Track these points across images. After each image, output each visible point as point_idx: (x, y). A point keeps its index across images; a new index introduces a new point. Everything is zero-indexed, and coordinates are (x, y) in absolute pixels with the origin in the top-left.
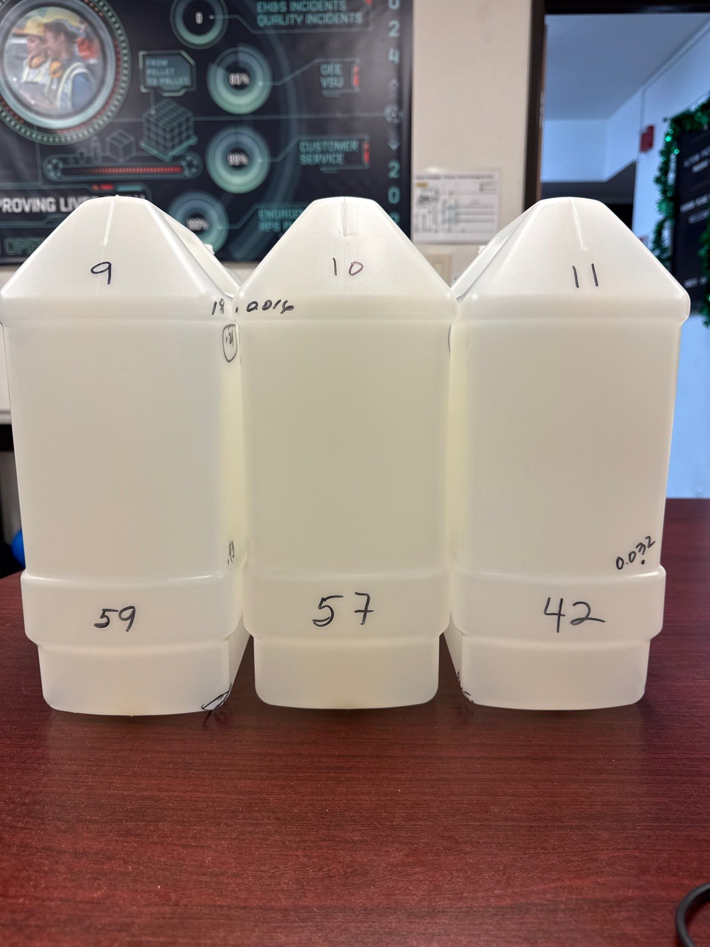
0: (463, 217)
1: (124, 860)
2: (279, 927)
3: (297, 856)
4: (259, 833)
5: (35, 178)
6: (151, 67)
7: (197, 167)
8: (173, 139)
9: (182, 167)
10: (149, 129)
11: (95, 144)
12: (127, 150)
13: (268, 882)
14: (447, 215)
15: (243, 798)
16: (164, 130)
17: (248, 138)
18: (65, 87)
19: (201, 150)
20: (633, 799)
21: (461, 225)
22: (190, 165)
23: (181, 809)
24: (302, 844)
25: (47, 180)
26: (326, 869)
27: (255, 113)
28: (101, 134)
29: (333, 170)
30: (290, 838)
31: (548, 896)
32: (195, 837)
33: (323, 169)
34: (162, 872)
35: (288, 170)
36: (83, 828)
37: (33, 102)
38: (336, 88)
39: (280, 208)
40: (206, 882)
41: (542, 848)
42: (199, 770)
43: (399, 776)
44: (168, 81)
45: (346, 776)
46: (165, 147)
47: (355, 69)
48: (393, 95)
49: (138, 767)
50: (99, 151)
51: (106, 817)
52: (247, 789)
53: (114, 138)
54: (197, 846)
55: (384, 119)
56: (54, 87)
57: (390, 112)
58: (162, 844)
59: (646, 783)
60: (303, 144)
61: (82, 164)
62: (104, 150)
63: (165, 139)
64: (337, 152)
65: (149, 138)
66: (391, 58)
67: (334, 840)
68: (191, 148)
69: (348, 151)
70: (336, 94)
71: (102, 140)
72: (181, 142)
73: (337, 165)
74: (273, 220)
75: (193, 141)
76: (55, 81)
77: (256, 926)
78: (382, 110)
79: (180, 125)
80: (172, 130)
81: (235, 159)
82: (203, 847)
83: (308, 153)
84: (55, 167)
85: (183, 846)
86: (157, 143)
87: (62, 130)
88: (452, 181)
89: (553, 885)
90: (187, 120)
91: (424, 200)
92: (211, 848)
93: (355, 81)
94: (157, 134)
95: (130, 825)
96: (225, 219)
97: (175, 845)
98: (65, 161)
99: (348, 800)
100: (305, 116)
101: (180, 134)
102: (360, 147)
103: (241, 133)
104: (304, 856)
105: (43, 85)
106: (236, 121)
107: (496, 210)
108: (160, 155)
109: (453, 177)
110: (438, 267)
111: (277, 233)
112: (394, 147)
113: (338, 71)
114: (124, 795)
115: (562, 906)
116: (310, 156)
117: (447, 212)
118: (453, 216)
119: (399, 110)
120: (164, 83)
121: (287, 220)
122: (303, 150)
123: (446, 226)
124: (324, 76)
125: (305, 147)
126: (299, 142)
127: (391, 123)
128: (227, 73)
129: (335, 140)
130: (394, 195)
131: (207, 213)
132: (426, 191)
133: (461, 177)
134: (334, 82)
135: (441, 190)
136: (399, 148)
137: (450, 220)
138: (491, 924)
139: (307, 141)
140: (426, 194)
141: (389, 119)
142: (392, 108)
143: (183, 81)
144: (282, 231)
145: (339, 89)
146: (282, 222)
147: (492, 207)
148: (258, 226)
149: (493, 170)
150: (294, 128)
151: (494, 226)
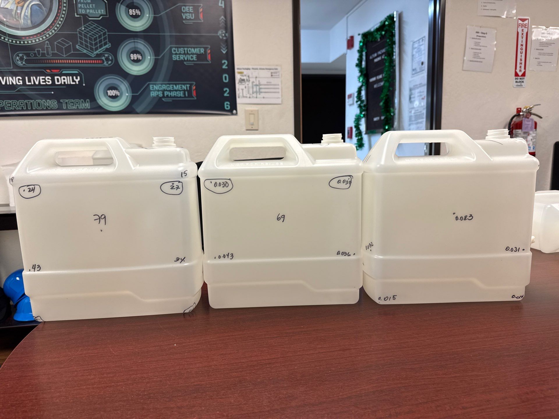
0: (262, 90)
4: (248, 390)
6: (80, 3)
7: (112, 60)
9: (103, 60)
10: (81, 38)
11: (47, 45)
12: (68, 50)
14: (255, 90)
16: (90, 39)
17: (141, 45)
18: (26, 12)
19: (114, 51)
21: (262, 95)
22: (107, 59)
23: (213, 387)
25: (16, 66)
27: (144, 31)
28: (51, 40)
29: (191, 63)
33: (185, 63)
35: (166, 63)
38: (190, 19)
39: (162, 84)
44: (91, 11)
46: (92, 49)
47: (201, 10)
48: (222, 24)
50: (50, 49)
53: (59, 43)
55: (218, 36)
56: (19, 12)
57: (221, 33)
60: (173, 49)
61: (39, 57)
62: (53, 49)
63: (91, 44)
64: (193, 54)
65: (81, 43)
66: (220, 5)
67: (277, 388)
68: (107, 50)
69: (199, 53)
70: (191, 22)
71: (52, 44)
72: (101, 46)
73: (193, 61)
74: (158, 91)
75: (108, 46)
78: (217, 33)
79: (100, 36)
80: (95, 39)
81: (134, 57)
83: (176, 54)
84: (21, 59)
86: (87, 46)
87: (25, 37)
90: (104, 34)
91: (242, 81)
92: (231, 397)
93: (201, 16)
94: (86, 41)
96: (129, 90)
98: (28, 55)
99: (277, 374)
100: (174, 34)
101: (100, 41)
102: (205, 51)
103: (137, 42)
105: (12, 10)
106: (134, 35)
107: (280, 87)
108: (89, 54)
109: (257, 69)
110: (252, 116)
111: (161, 98)
112: (224, 52)
113: (191, 10)
114: (186, 386)
115: (363, 395)
116: (177, 56)
117: (255, 87)
118: (258, 90)
119: (226, 32)
120: (89, 12)
121: (167, 90)
122: (173, 52)
123: (255, 95)
124: (184, 13)
125: (175, 51)
126: (171, 48)
127: (222, 39)
128: (127, 9)
129: (191, 48)
130: (225, 78)
131: (119, 86)
132: (243, 76)
133: (260, 69)
134: (189, 16)
135: (250, 76)
136: (227, 52)
137: (256, 92)
138: (341, 403)
139: (175, 47)
140: (243, 78)
141: (221, 37)
142: (222, 32)
143: (101, 11)
144: (164, 96)
145: (192, 20)
146: (163, 91)
147: (278, 85)
148: (149, 93)
149: (277, 65)
150: (168, 40)
151: (279, 95)
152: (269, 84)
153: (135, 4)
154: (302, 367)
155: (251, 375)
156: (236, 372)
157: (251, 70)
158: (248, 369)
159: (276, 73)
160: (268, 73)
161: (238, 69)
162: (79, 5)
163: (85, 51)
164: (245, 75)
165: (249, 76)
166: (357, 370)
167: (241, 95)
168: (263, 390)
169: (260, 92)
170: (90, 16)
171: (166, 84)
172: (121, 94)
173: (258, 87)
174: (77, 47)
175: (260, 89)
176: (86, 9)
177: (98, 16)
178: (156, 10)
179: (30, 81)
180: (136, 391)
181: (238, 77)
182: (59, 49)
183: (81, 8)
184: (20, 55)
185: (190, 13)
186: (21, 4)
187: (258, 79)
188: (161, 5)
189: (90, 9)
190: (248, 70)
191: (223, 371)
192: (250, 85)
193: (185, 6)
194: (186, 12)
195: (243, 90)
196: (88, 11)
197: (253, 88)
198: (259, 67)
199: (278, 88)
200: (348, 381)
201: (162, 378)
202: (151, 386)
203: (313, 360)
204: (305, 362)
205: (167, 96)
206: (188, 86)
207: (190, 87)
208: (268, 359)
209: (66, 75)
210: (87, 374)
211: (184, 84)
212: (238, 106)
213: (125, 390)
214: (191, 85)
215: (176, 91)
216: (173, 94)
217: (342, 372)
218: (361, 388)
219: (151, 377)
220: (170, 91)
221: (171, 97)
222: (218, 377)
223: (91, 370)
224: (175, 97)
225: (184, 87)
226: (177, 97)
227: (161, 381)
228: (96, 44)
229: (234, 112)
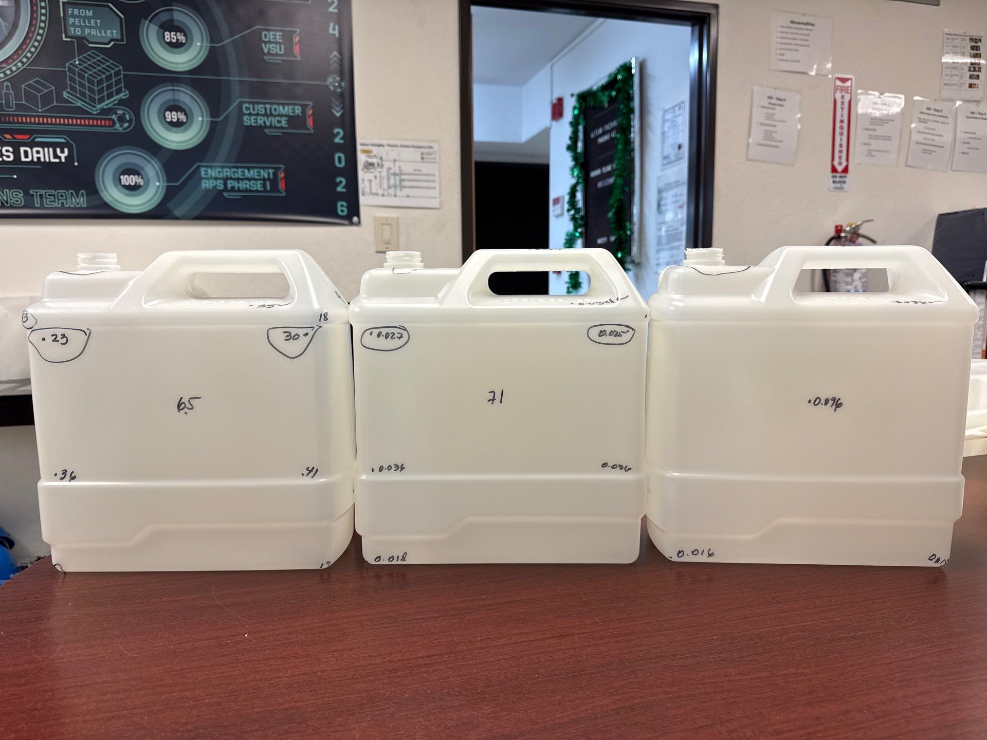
0: (405, 183)
3: (420, 721)
6: (73, 16)
7: (130, 122)
9: (113, 120)
10: (73, 80)
11: (7, 90)
12: (46, 99)
14: (392, 182)
16: (90, 81)
17: (186, 96)
19: (135, 104)
21: (406, 191)
22: (121, 119)
24: (420, 714)
27: (191, 72)
28: (14, 81)
29: (278, 133)
30: (410, 712)
33: (266, 131)
35: (231, 130)
38: (277, 54)
39: (223, 167)
44: (93, 32)
46: (93, 99)
47: (296, 39)
48: (335, 66)
50: (12, 97)
51: (263, 726)
53: (29, 86)
54: (345, 730)
55: (327, 86)
57: (332, 82)
58: (317, 733)
60: (245, 106)
62: (18, 97)
63: (91, 90)
64: (280, 115)
65: (73, 88)
66: (331, 31)
68: (121, 102)
69: (291, 114)
70: (278, 60)
71: (16, 88)
72: (110, 96)
73: (281, 128)
74: (216, 179)
75: (124, 95)
78: (325, 80)
79: (109, 78)
80: (100, 82)
81: (172, 116)
82: (349, 730)
83: (250, 114)
86: (83, 94)
88: (396, 149)
90: (117, 73)
91: (369, 165)
93: (296, 50)
94: (82, 85)
96: (162, 176)
100: (247, 79)
101: (109, 87)
102: (303, 112)
103: (179, 91)
106: (172, 78)
107: (437, 178)
108: (87, 108)
109: (396, 146)
110: (386, 228)
111: (221, 191)
112: (338, 115)
113: (279, 38)
114: (269, 710)
116: (253, 117)
117: (392, 178)
118: (398, 183)
119: (342, 80)
120: (90, 34)
121: (231, 179)
122: (245, 111)
123: (392, 191)
124: (265, 43)
125: (247, 109)
126: (241, 103)
127: (334, 92)
128: (162, 31)
129: (278, 104)
130: (339, 159)
131: (142, 168)
132: (371, 157)
133: (402, 146)
134: (274, 49)
135: (384, 158)
136: (342, 115)
137: (395, 186)
139: (249, 103)
140: (370, 160)
141: (332, 88)
142: (334, 78)
143: (112, 33)
144: (226, 189)
145: (280, 55)
146: (225, 180)
147: (434, 175)
148: (200, 183)
149: (432, 141)
150: (236, 89)
151: (436, 193)
152: (417, 172)
153: (176, 23)
154: (484, 669)
155: (391, 686)
156: (363, 683)
157: (386, 148)
158: (385, 675)
159: (430, 154)
160: (415, 155)
161: (362, 144)
162: (71, 21)
163: (79, 104)
164: (375, 156)
165: (381, 158)
166: (586, 672)
167: (367, 190)
168: (415, 714)
169: (402, 187)
170: (91, 40)
171: (230, 167)
172: (147, 183)
173: (398, 178)
174: (65, 95)
175: (401, 180)
176: (83, 28)
177: (106, 41)
178: (214, 35)
180: (170, 723)
181: (362, 158)
182: (30, 97)
183: (74, 25)
185: (276, 43)
187: (397, 164)
188: (224, 27)
189: (90, 27)
190: (381, 148)
191: (339, 681)
192: (384, 173)
193: (268, 30)
194: (270, 42)
195: (370, 181)
196: (87, 31)
197: (388, 179)
198: (399, 143)
199: (434, 181)
200: (570, 692)
201: (221, 697)
202: (200, 713)
203: (506, 657)
204: (491, 659)
205: (233, 188)
206: (271, 171)
207: (275, 174)
208: (423, 657)
209: (43, 145)
210: (73, 695)
211: (264, 168)
212: (363, 211)
213: (148, 723)
214: (277, 170)
215: (249, 179)
216: (243, 185)
217: (559, 677)
218: (595, 704)
219: (200, 696)
220: (238, 180)
221: (239, 190)
222: (329, 693)
223: (80, 687)
224: (246, 190)
225: (264, 174)
226: (251, 191)
227: (219, 704)
228: (101, 91)
229: (355, 219)
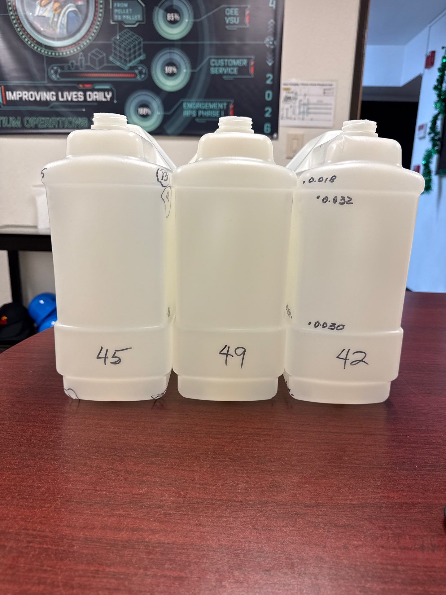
0: (311, 111)
1: (153, 476)
2: (240, 509)
3: (243, 477)
4: (221, 465)
5: (43, 78)
6: (117, 8)
7: (145, 74)
8: (130, 55)
9: (135, 73)
10: (115, 49)
11: (81, 58)
12: (101, 62)
13: (230, 488)
14: (302, 110)
15: (210, 447)
16: (125, 50)
17: (178, 56)
18: (63, 20)
19: (148, 63)
20: (419, 456)
21: (311, 116)
22: (141, 73)
23: (178, 452)
24: (245, 471)
25: (51, 81)
26: (259, 484)
27: (182, 39)
28: (85, 51)
29: (231, 78)
30: (238, 468)
31: (376, 500)
32: (188, 466)
33: (224, 77)
34: (174, 482)
35: (202, 77)
36: (128, 460)
37: (42, 29)
38: (234, 24)
39: (197, 102)
40: (198, 487)
41: (372, 478)
42: (184, 433)
43: (292, 440)
44: (128, 17)
45: (263, 438)
46: (125, 61)
47: (247, 12)
48: (271, 30)
49: (151, 431)
50: (83, 62)
51: (139, 455)
52: (211, 443)
53: (93, 54)
54: (190, 471)
55: (265, 45)
56: (56, 20)
57: (268, 41)
58: (171, 468)
59: (426, 449)
60: (213, 60)
61: (73, 70)
62: (86, 62)
63: (125, 55)
64: (234, 66)
65: (115, 54)
66: (270, 5)
67: (261, 470)
68: (141, 62)
69: (240, 65)
70: (234, 28)
71: (85, 55)
72: (135, 58)
73: (234, 75)
74: (192, 110)
75: (142, 57)
76: (56, 16)
77: (228, 508)
78: (264, 41)
79: (135, 46)
80: (130, 50)
81: (169, 69)
82: (193, 471)
83: (215, 66)
84: (56, 72)
85: (183, 470)
86: (120, 58)
87: (61, 48)
88: (306, 87)
89: (379, 495)
90: (140, 43)
91: (288, 99)
92: (197, 471)
93: (247, 20)
94: (120, 52)
95: (153, 459)
96: (161, 108)
97: (178, 469)
98: (62, 68)
99: (266, 450)
100: (214, 42)
101: (135, 52)
102: (248, 63)
103: (174, 53)
104: (247, 477)
105: (49, 18)
106: (170, 44)
107: (333, 107)
108: (122, 66)
109: (307, 85)
110: (295, 142)
111: (194, 118)
112: (270, 64)
113: (236, 13)
115: (384, 505)
116: (217, 69)
117: (302, 107)
118: (305, 110)
119: (275, 40)
120: (125, 19)
121: (201, 110)
122: (212, 64)
123: (301, 116)
124: (228, 16)
125: (214, 62)
126: (210, 59)
127: (269, 48)
128: (166, 13)
129: (233, 59)
130: (269, 95)
131: (150, 103)
132: (289, 93)
133: (312, 85)
134: (233, 20)
135: (299, 93)
136: (273, 65)
137: (303, 113)
138: (348, 512)
139: (215, 58)
140: (289, 95)
141: (268, 46)
142: (270, 39)
143: (137, 17)
144: (197, 116)
145: (236, 25)
146: (197, 110)
147: (331, 104)
148: (182, 113)
149: (332, 80)
150: (207, 50)
151: (331, 117)
152: (320, 102)
153: (174, 8)
155: (230, 445)
157: (301, 87)
159: (330, 89)
160: (318, 90)
161: (285, 84)
162: (116, 11)
163: (118, 64)
164: (292, 93)
165: (296, 94)
167: (285, 115)
168: (241, 470)
169: (308, 113)
170: (126, 22)
171: (201, 102)
172: (153, 113)
173: (306, 107)
174: (111, 59)
175: (308, 109)
176: (122, 15)
177: (134, 22)
178: (196, 15)
179: (63, 97)
181: (283, 94)
182: (93, 61)
183: (117, 14)
184: (55, 68)
185: (234, 16)
186: (58, 11)
187: (307, 97)
188: (203, 8)
189: (126, 14)
190: (297, 87)
192: (297, 104)
193: (230, 8)
194: (230, 16)
195: (287, 110)
196: (124, 17)
197: (300, 107)
198: (309, 82)
199: (330, 109)
200: (364, 480)
205: (201, 116)
206: (225, 104)
207: (228, 106)
209: (98, 90)
211: (221, 102)
212: (281, 130)
214: (228, 103)
215: (211, 110)
216: (208, 114)
220: (205, 110)
221: (205, 117)
224: (209, 117)
225: (221, 106)
226: (212, 118)
229: (275, 135)
